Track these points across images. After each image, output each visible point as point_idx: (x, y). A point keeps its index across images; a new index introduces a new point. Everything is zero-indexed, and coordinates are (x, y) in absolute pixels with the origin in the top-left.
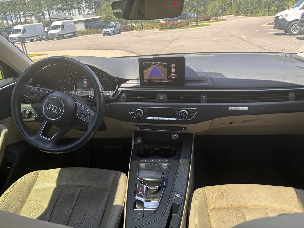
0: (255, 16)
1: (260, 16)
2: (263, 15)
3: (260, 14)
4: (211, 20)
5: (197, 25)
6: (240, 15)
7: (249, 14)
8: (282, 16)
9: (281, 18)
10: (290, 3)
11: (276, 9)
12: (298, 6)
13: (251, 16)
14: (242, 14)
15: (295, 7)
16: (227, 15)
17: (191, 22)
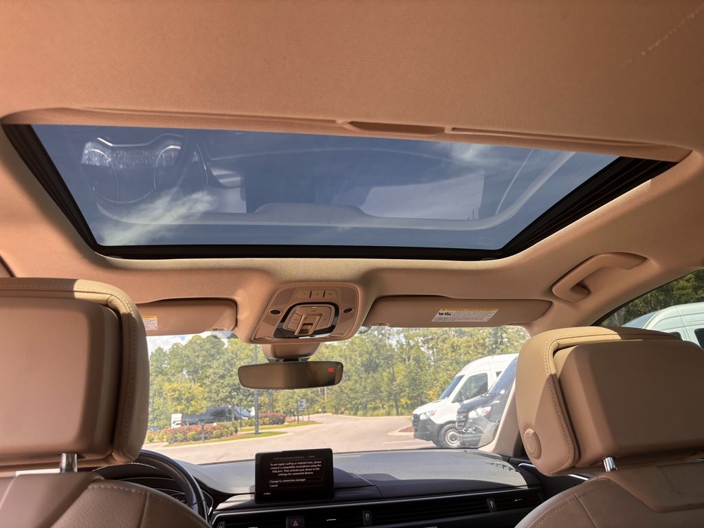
0: (372, 416)
1: (383, 415)
2: (389, 414)
3: (382, 411)
4: (286, 423)
5: (257, 433)
6: (342, 413)
7: (360, 412)
8: (425, 414)
9: (422, 417)
10: (431, 392)
11: (409, 402)
12: (448, 395)
13: (364, 415)
14: (347, 412)
15: (444, 398)
16: (318, 412)
17: (241, 426)
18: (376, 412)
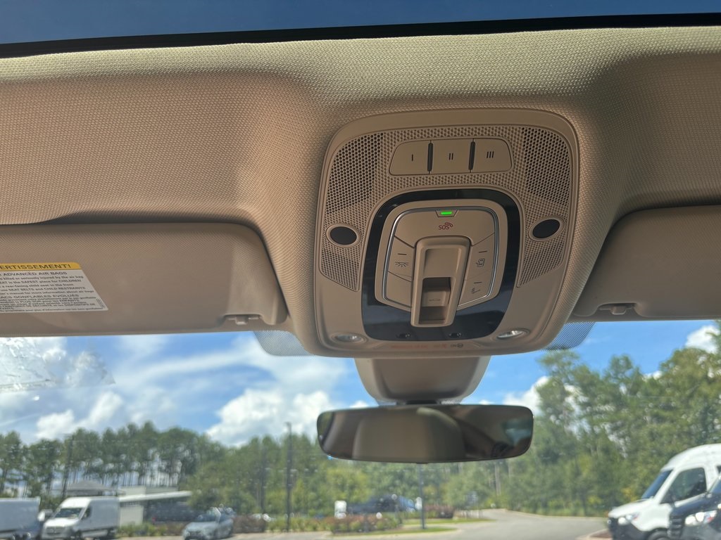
4: (455, 518)
5: (424, 529)
6: (519, 510)
8: (625, 517)
9: (622, 521)
15: (648, 497)
16: (490, 508)
18: (559, 512)
